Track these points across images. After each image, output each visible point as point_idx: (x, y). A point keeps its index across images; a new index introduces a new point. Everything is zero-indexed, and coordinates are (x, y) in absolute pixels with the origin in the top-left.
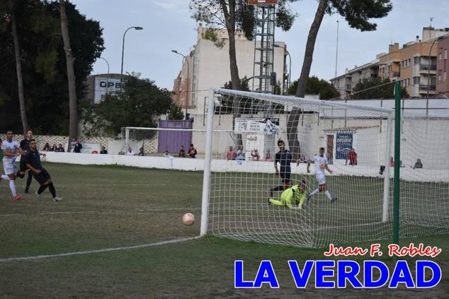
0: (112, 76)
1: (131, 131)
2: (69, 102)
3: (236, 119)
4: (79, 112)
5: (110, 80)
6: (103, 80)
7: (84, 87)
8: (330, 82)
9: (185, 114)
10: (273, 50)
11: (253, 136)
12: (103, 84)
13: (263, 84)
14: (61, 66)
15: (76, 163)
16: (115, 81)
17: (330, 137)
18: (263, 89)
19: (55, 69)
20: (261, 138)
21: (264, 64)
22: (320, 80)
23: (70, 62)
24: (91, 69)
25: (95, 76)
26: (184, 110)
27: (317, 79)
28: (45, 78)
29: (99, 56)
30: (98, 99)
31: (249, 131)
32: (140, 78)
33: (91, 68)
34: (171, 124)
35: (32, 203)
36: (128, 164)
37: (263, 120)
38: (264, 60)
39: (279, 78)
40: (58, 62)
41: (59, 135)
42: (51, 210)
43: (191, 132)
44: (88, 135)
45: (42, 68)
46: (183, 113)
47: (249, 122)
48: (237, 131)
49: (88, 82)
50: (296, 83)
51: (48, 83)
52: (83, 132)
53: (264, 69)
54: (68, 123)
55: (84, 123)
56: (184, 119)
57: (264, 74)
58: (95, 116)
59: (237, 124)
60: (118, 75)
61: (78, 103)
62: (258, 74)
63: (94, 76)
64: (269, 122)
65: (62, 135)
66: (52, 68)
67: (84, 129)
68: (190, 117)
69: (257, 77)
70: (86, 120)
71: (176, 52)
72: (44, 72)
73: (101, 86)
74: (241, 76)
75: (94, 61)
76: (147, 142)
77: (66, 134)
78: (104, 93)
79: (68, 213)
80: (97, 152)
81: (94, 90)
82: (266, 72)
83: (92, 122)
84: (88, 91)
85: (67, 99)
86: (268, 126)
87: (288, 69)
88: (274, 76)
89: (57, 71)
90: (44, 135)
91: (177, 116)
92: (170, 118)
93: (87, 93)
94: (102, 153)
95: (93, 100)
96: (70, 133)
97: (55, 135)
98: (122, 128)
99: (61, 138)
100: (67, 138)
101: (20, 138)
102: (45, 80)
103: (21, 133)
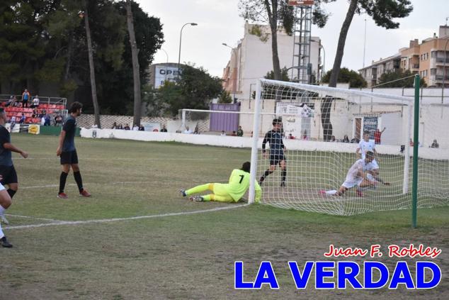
0: (170, 65)
1: (187, 112)
2: (133, 87)
3: (277, 103)
4: (142, 96)
5: (169, 68)
6: (163, 68)
7: (147, 74)
8: (358, 72)
9: (233, 99)
10: (309, 45)
11: (292, 119)
12: (163, 72)
13: (301, 74)
15: (139, 139)
16: (172, 69)
17: (358, 120)
18: (301, 78)
19: (122, 59)
20: (299, 120)
21: (301, 56)
22: (350, 70)
23: (135, 53)
24: (152, 59)
26: (232, 96)
27: (347, 69)
28: (113, 66)
29: (159, 47)
30: (158, 85)
31: (289, 114)
32: (195, 67)
34: (221, 107)
36: (184, 141)
37: (301, 104)
38: (302, 53)
39: (315, 68)
40: (124, 53)
41: (125, 115)
43: (239, 114)
45: (111, 58)
46: (231, 98)
47: (289, 106)
48: (278, 114)
49: (150, 70)
50: (329, 73)
51: (115, 70)
52: (146, 112)
53: (302, 61)
54: (133, 106)
55: (147, 106)
56: (232, 103)
57: (301, 65)
58: (156, 100)
59: (278, 108)
60: (176, 64)
62: (296, 65)
63: (155, 65)
64: (305, 106)
65: (127, 115)
66: (119, 58)
67: (146, 110)
68: (238, 101)
69: (295, 67)
70: (148, 103)
71: (226, 45)
72: (112, 61)
73: (161, 73)
74: (282, 67)
75: (155, 52)
76: (201, 123)
77: (131, 114)
78: (163, 80)
80: (157, 131)
81: (154, 77)
82: (303, 63)
83: (154, 105)
84: (150, 78)
85: (132, 85)
86: (306, 111)
87: (322, 60)
88: (310, 66)
89: (124, 61)
90: (112, 114)
91: (226, 100)
92: (220, 102)
93: (149, 80)
94: (162, 131)
95: (154, 85)
96: (135, 113)
97: (122, 115)
98: (180, 110)
99: (126, 118)
100: (132, 118)
101: (91, 118)
102: (113, 68)
103: (93, 113)
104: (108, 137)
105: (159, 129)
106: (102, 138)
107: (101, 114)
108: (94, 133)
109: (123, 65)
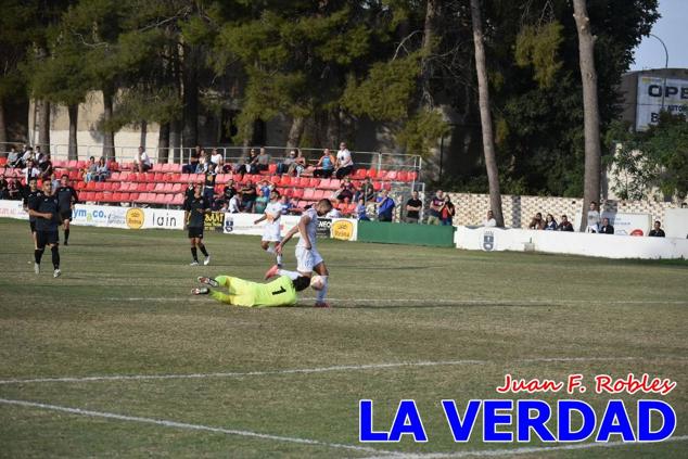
0: (673, 73)
2: (583, 127)
4: (605, 150)
5: (670, 82)
6: (655, 80)
7: (616, 96)
12: (656, 91)
14: (569, 52)
15: (597, 254)
16: (679, 84)
19: (556, 60)
23: (585, 45)
24: (630, 59)
25: (639, 72)
28: (535, 78)
29: (646, 31)
30: (643, 121)
33: (630, 57)
35: (506, 339)
40: (560, 45)
41: (562, 196)
42: (546, 353)
44: (624, 196)
45: (530, 58)
49: (624, 86)
51: (541, 86)
52: (614, 189)
54: (582, 172)
55: (617, 172)
58: (638, 158)
61: (602, 129)
63: (637, 74)
65: (569, 196)
66: (550, 58)
67: (615, 184)
70: (620, 165)
72: (532, 65)
73: (650, 93)
75: (637, 43)
77: (578, 194)
78: (656, 110)
79: (582, 359)
80: (641, 234)
81: (635, 103)
83: (633, 170)
84: (624, 105)
85: (581, 122)
89: (561, 63)
90: (532, 194)
93: (622, 110)
94: (652, 234)
95: (634, 124)
96: (586, 191)
97: (555, 195)
99: (567, 201)
100: (580, 202)
101: (482, 203)
102: (537, 82)
103: (486, 192)
104: (521, 248)
105: (646, 229)
106: (507, 251)
107: (503, 192)
108: (489, 239)
109: (558, 76)
